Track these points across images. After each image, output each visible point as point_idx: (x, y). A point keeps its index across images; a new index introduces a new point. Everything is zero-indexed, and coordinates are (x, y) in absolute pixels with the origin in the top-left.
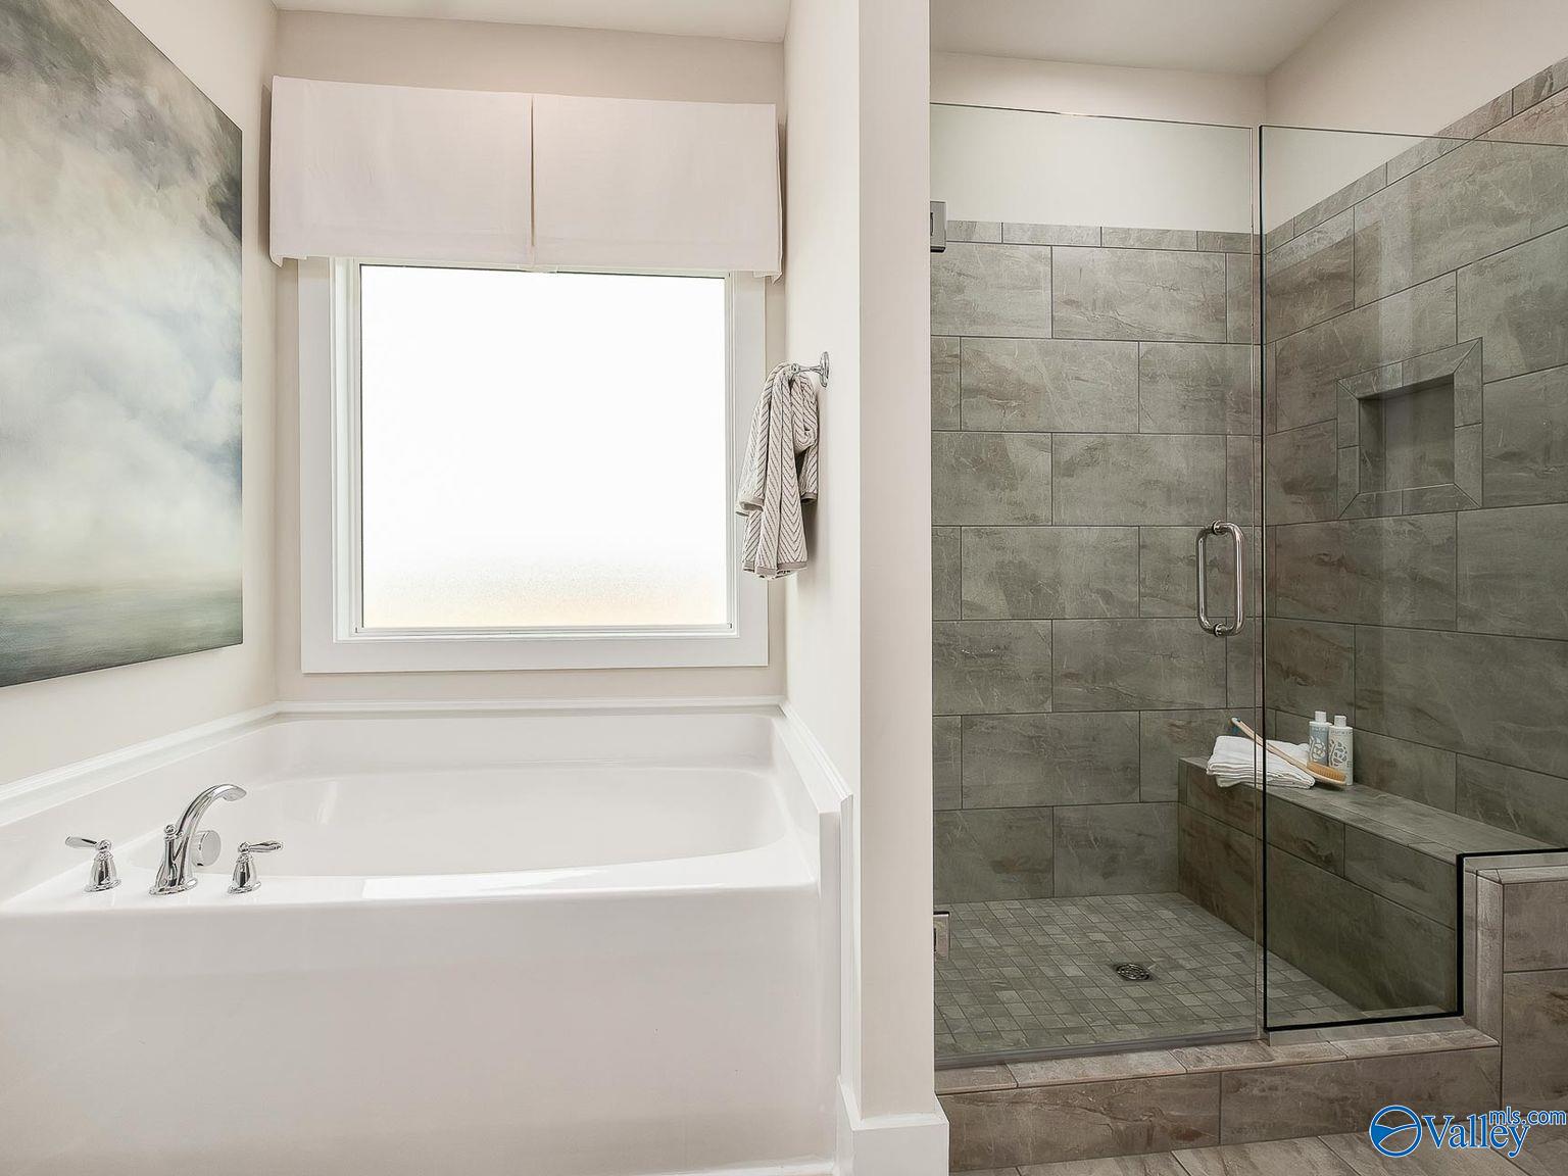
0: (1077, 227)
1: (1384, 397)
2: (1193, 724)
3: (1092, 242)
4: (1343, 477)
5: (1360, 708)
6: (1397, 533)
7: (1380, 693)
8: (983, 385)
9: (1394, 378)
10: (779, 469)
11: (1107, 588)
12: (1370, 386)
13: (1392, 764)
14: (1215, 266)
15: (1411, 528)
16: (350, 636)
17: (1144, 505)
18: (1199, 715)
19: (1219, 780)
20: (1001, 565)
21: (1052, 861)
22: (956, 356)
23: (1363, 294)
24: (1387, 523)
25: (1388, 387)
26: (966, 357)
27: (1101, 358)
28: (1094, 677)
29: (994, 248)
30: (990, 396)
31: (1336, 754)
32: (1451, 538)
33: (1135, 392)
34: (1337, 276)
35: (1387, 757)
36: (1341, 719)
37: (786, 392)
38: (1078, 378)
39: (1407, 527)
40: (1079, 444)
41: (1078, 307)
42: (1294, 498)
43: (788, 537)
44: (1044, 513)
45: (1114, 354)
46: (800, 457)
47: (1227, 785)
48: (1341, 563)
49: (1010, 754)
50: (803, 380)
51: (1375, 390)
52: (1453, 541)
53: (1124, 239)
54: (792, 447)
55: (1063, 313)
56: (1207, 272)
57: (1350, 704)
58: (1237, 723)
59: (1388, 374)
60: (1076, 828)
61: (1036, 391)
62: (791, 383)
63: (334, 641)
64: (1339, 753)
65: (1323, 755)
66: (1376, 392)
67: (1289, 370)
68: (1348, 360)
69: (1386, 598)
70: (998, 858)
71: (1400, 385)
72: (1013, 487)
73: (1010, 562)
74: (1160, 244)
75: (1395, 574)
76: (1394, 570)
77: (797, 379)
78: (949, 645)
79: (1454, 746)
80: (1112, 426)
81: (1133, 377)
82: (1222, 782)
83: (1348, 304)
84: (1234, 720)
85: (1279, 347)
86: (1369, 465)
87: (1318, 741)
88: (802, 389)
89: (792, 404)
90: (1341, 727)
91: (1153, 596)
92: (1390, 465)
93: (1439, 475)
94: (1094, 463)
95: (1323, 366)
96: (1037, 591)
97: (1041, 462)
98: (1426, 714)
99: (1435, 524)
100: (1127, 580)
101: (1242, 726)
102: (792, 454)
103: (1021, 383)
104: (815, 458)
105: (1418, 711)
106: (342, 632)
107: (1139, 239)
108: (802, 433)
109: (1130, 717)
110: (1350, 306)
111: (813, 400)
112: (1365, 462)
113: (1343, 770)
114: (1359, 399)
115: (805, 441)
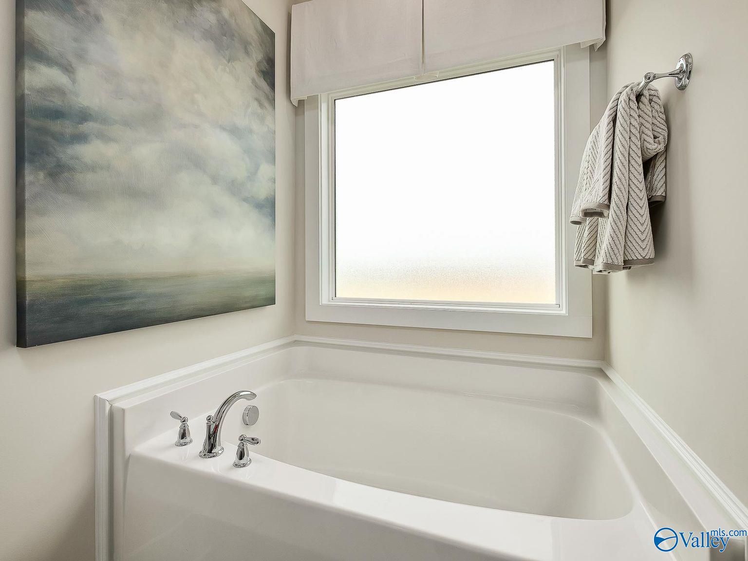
10: (626, 175)
16: (329, 301)
37: (634, 105)
43: (635, 236)
46: (648, 165)
50: (652, 92)
54: (640, 155)
62: (639, 97)
63: (320, 304)
77: (646, 92)
88: (651, 101)
89: (639, 116)
102: (640, 161)
104: (663, 164)
106: (325, 299)
108: (651, 140)
111: (663, 110)
115: (654, 147)
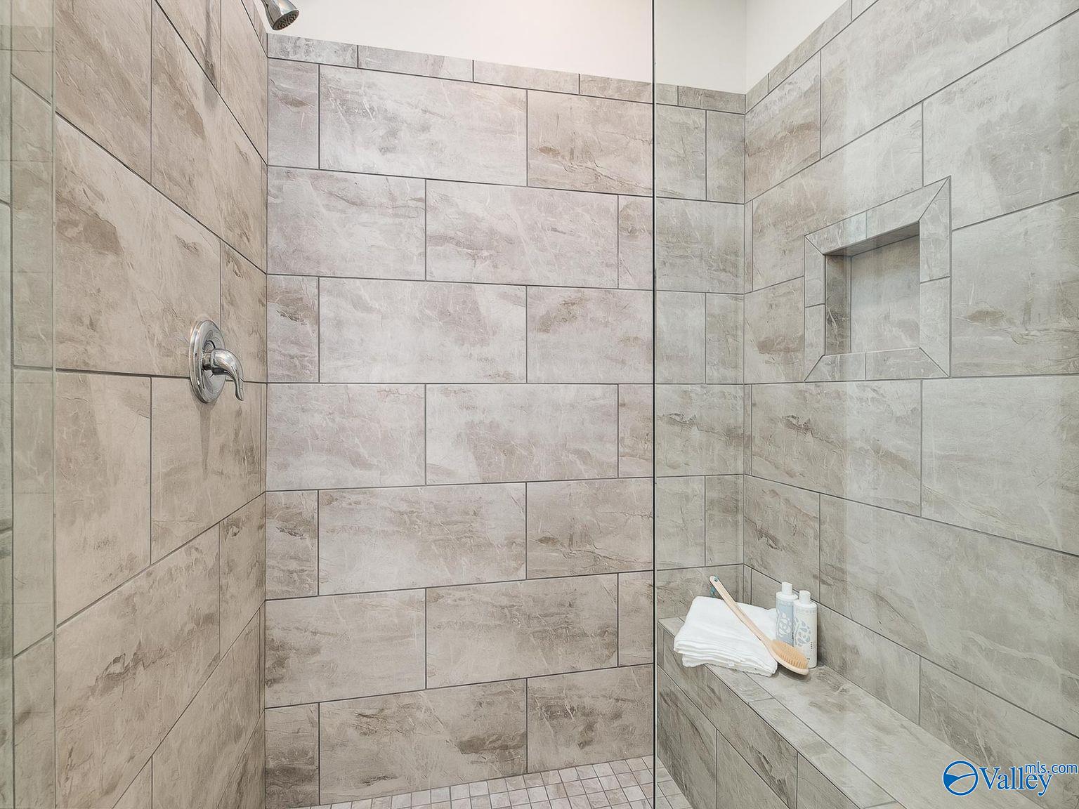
0: (554, 72)
1: (849, 253)
2: (672, 585)
3: (569, 89)
4: (809, 337)
5: (824, 582)
6: (861, 400)
7: (843, 571)
8: (451, 233)
9: (857, 232)
11: (585, 448)
12: (834, 240)
13: (855, 651)
14: (694, 122)
15: (875, 395)
17: (623, 362)
18: (678, 575)
19: (684, 659)
20: (471, 425)
21: (525, 735)
22: (420, 200)
23: (828, 143)
24: (851, 388)
25: (852, 241)
26: (431, 202)
27: (579, 210)
28: (571, 539)
29: (463, 86)
30: (458, 244)
31: (800, 634)
32: (915, 409)
33: (615, 245)
34: (806, 127)
35: (849, 642)
36: (805, 594)
38: (555, 230)
39: (871, 394)
40: (555, 299)
41: (555, 156)
42: (766, 357)
44: (518, 370)
45: (592, 206)
47: (692, 665)
48: (807, 428)
49: (479, 626)
51: (838, 245)
52: (918, 412)
53: (604, 89)
55: (539, 161)
56: (688, 128)
57: (815, 577)
58: (714, 583)
59: (851, 226)
60: (551, 699)
61: (510, 241)
64: (803, 633)
65: (789, 631)
66: (841, 246)
67: (763, 227)
68: (814, 214)
69: (849, 469)
70: (466, 738)
71: (863, 238)
72: (483, 342)
73: (481, 422)
74: (639, 97)
75: (859, 444)
76: (857, 440)
78: (412, 512)
79: (918, 648)
80: (592, 281)
81: (612, 231)
82: (687, 661)
83: (815, 155)
84: (712, 579)
85: (755, 205)
86: (834, 324)
87: (784, 615)
90: (805, 606)
91: (632, 456)
92: (855, 326)
93: (903, 337)
94: (569, 318)
95: (793, 222)
96: (509, 452)
97: (517, 316)
98: (888, 604)
99: (898, 393)
100: (605, 439)
101: (719, 587)
103: (492, 233)
105: (879, 598)
107: (619, 89)
109: (607, 581)
110: (818, 158)
112: (830, 321)
113: (807, 651)
114: (825, 255)
